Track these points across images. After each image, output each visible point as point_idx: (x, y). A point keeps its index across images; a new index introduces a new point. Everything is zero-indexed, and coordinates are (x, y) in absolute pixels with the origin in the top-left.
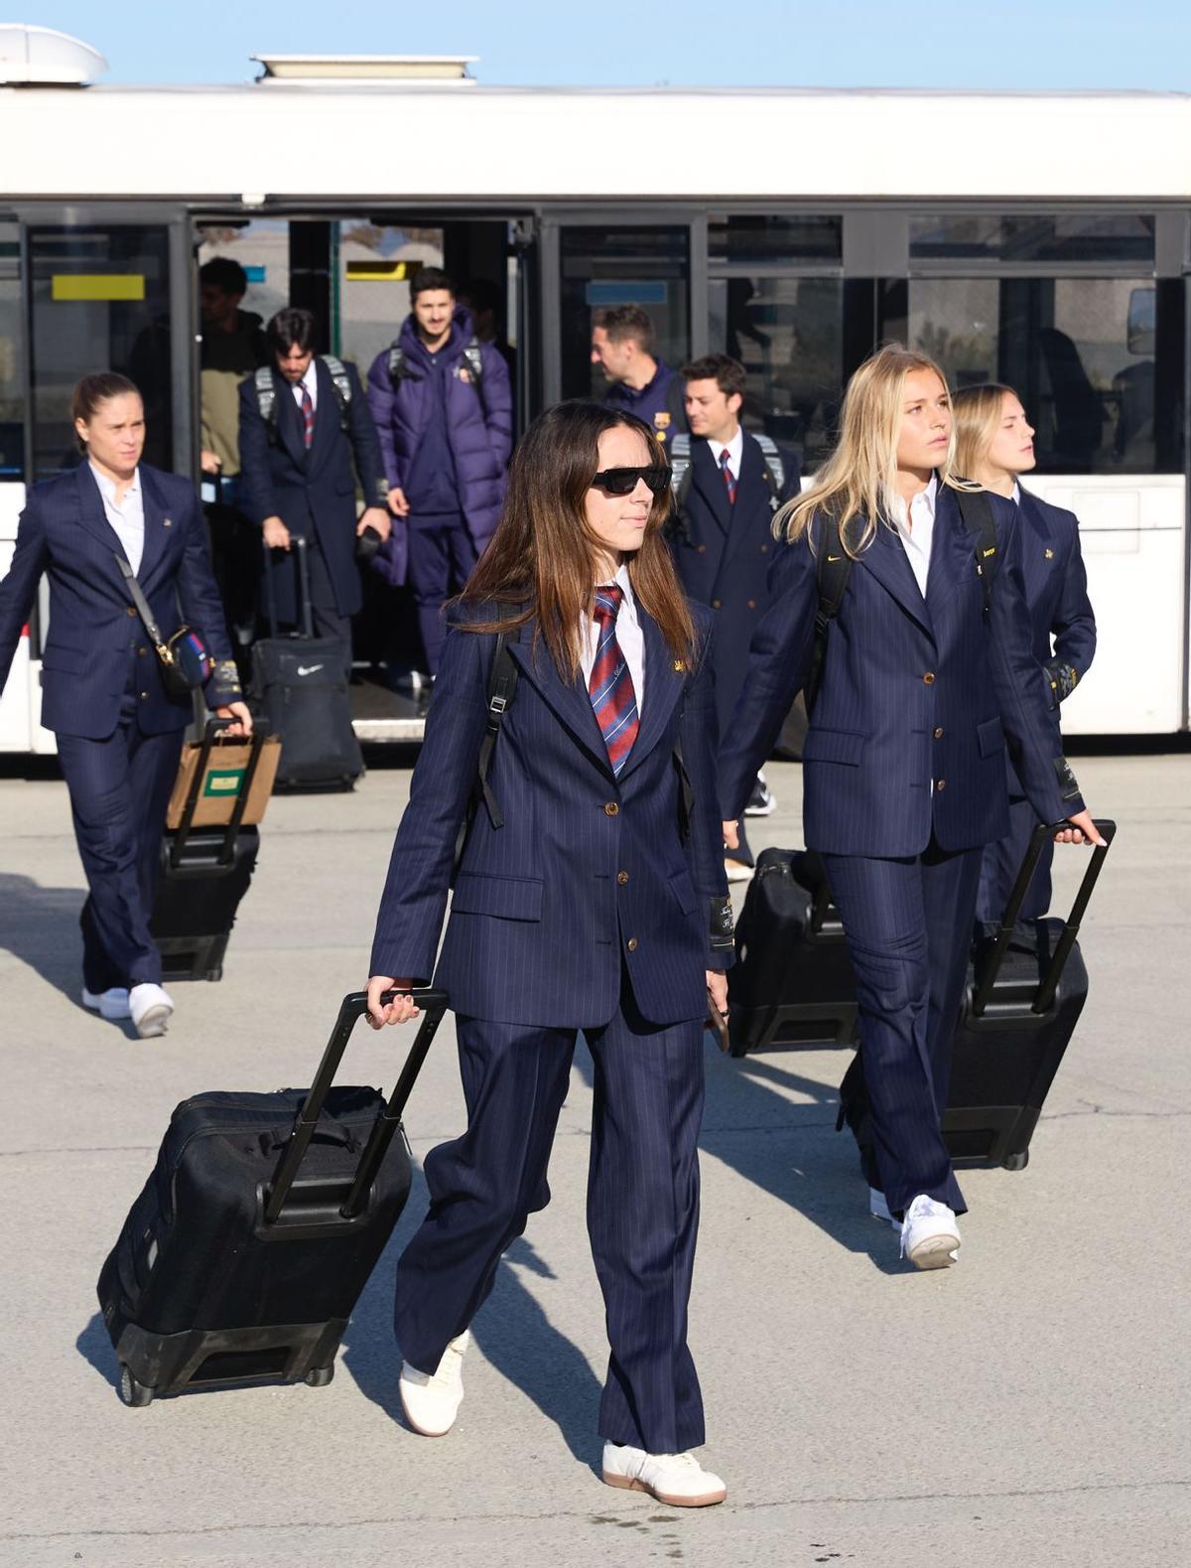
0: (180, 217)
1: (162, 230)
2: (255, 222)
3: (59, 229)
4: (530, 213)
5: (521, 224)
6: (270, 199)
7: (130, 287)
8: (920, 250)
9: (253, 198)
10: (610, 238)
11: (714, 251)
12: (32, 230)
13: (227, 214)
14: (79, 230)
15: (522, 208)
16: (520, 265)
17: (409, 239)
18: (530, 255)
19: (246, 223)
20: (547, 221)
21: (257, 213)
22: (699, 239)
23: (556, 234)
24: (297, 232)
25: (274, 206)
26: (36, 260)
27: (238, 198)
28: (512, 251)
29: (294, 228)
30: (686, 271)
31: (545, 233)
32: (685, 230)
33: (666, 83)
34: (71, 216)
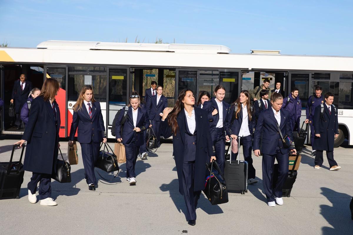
0: (240, 71)
1: (238, 73)
2: (250, 72)
3: (224, 72)
4: (287, 72)
5: (286, 73)
6: (252, 69)
7: (233, 80)
8: (341, 78)
9: (250, 69)
10: (298, 75)
11: (312, 78)
12: (220, 72)
13: (246, 71)
14: (227, 72)
15: (286, 71)
16: (286, 79)
17: (269, 75)
18: (287, 77)
19: (249, 72)
20: (290, 73)
21: (250, 71)
22: (310, 76)
23: (291, 74)
24: (255, 73)
25: (253, 70)
26: (221, 76)
27: (248, 69)
28: (285, 77)
30: (308, 80)
31: (289, 74)
32: (308, 75)
33: (305, 55)
34: (226, 71)
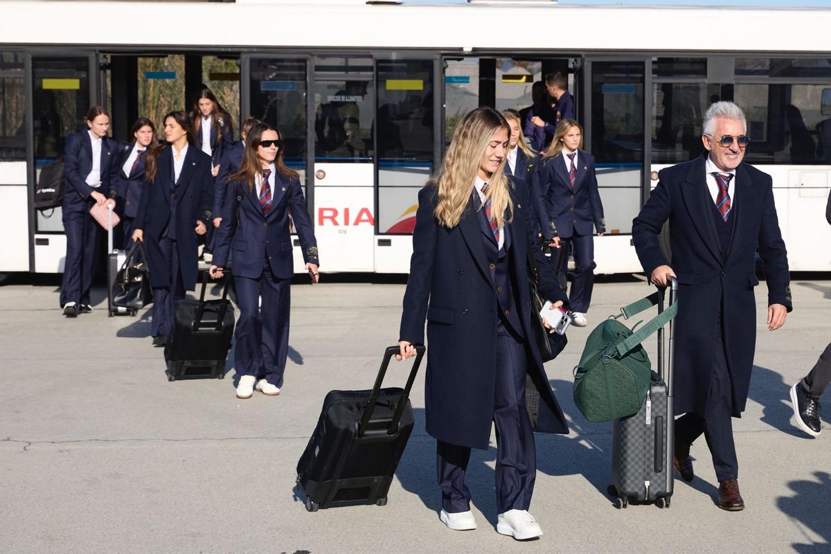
0: (438, 57)
1: (431, 62)
2: (465, 59)
3: (389, 61)
4: (580, 56)
5: (576, 60)
6: (474, 49)
7: (417, 85)
8: (739, 72)
9: (467, 49)
10: (613, 67)
11: (654, 72)
12: (378, 61)
13: (457, 54)
14: (397, 61)
15: (576, 54)
16: (575, 77)
18: (579, 73)
19: (463, 59)
20: (587, 59)
21: (468, 55)
22: (649, 68)
23: (590, 64)
24: (482, 63)
25: (476, 52)
26: (380, 73)
27: (461, 49)
28: (571, 71)
29: (481, 61)
30: (643, 80)
31: (586, 64)
32: (643, 64)
34: (394, 56)
